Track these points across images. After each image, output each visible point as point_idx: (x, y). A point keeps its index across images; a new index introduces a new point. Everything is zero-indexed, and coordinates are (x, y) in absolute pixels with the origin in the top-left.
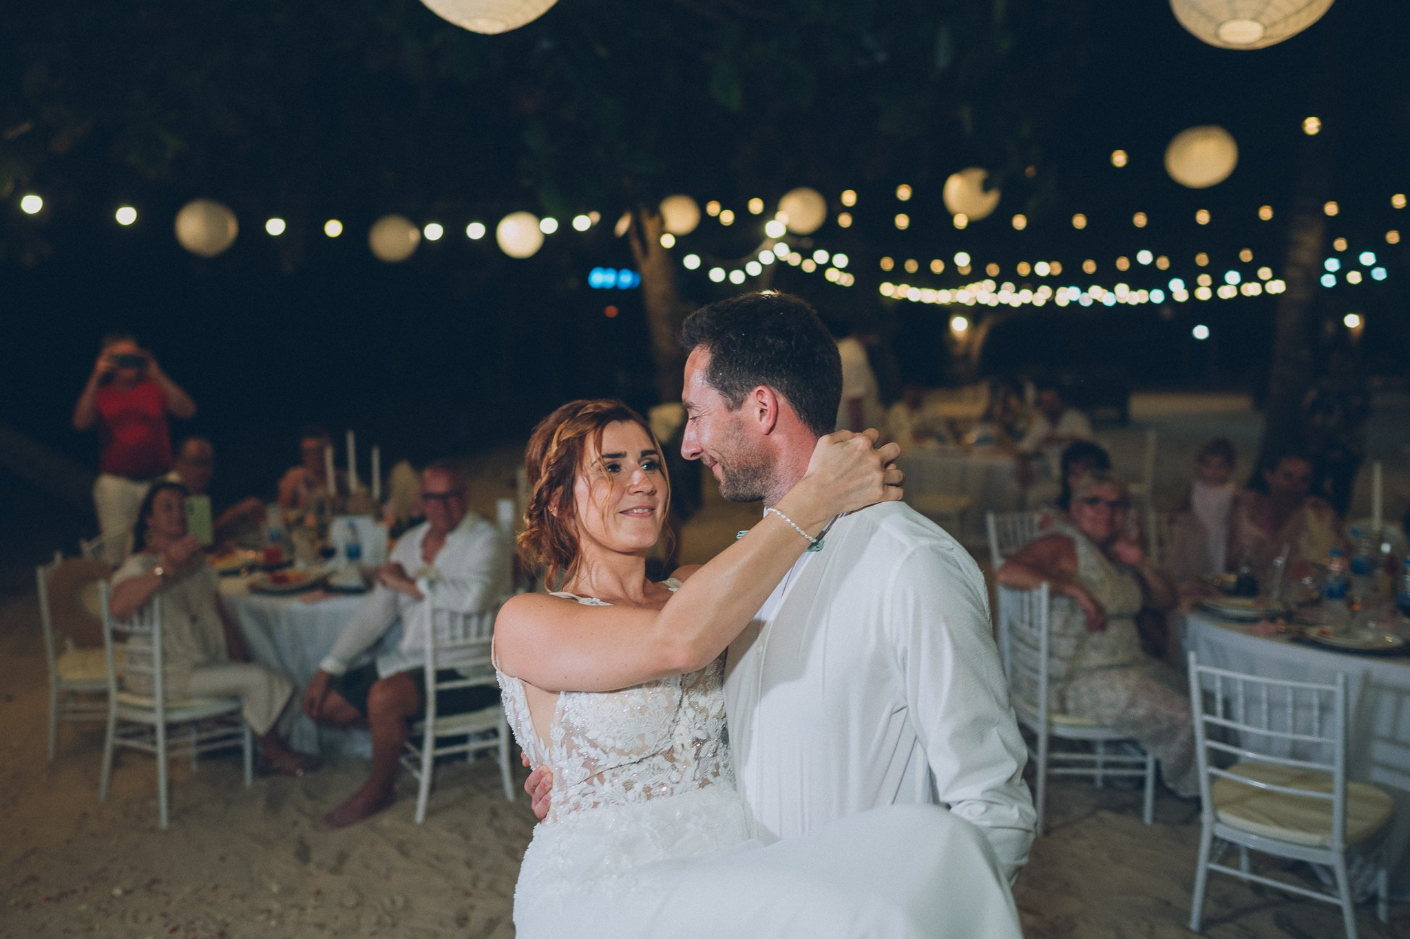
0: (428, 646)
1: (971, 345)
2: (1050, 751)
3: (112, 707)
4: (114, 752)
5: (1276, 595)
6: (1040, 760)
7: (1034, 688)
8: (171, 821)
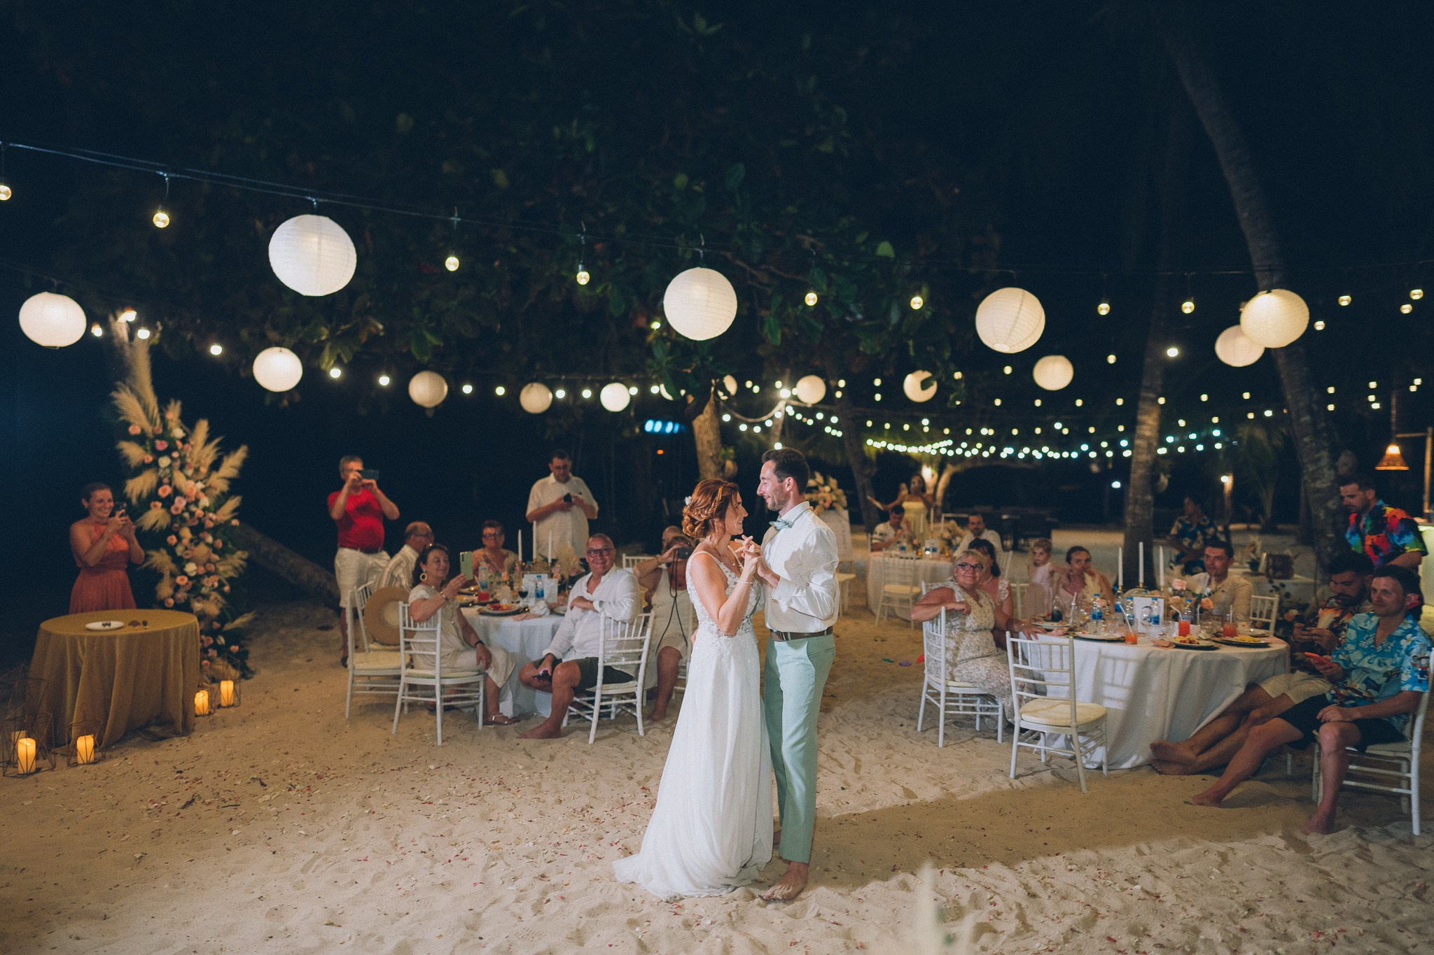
1: (936, 487)
2: (946, 701)
3: (403, 678)
4: (402, 704)
5: (1071, 620)
6: (942, 706)
7: (938, 669)
8: (443, 741)
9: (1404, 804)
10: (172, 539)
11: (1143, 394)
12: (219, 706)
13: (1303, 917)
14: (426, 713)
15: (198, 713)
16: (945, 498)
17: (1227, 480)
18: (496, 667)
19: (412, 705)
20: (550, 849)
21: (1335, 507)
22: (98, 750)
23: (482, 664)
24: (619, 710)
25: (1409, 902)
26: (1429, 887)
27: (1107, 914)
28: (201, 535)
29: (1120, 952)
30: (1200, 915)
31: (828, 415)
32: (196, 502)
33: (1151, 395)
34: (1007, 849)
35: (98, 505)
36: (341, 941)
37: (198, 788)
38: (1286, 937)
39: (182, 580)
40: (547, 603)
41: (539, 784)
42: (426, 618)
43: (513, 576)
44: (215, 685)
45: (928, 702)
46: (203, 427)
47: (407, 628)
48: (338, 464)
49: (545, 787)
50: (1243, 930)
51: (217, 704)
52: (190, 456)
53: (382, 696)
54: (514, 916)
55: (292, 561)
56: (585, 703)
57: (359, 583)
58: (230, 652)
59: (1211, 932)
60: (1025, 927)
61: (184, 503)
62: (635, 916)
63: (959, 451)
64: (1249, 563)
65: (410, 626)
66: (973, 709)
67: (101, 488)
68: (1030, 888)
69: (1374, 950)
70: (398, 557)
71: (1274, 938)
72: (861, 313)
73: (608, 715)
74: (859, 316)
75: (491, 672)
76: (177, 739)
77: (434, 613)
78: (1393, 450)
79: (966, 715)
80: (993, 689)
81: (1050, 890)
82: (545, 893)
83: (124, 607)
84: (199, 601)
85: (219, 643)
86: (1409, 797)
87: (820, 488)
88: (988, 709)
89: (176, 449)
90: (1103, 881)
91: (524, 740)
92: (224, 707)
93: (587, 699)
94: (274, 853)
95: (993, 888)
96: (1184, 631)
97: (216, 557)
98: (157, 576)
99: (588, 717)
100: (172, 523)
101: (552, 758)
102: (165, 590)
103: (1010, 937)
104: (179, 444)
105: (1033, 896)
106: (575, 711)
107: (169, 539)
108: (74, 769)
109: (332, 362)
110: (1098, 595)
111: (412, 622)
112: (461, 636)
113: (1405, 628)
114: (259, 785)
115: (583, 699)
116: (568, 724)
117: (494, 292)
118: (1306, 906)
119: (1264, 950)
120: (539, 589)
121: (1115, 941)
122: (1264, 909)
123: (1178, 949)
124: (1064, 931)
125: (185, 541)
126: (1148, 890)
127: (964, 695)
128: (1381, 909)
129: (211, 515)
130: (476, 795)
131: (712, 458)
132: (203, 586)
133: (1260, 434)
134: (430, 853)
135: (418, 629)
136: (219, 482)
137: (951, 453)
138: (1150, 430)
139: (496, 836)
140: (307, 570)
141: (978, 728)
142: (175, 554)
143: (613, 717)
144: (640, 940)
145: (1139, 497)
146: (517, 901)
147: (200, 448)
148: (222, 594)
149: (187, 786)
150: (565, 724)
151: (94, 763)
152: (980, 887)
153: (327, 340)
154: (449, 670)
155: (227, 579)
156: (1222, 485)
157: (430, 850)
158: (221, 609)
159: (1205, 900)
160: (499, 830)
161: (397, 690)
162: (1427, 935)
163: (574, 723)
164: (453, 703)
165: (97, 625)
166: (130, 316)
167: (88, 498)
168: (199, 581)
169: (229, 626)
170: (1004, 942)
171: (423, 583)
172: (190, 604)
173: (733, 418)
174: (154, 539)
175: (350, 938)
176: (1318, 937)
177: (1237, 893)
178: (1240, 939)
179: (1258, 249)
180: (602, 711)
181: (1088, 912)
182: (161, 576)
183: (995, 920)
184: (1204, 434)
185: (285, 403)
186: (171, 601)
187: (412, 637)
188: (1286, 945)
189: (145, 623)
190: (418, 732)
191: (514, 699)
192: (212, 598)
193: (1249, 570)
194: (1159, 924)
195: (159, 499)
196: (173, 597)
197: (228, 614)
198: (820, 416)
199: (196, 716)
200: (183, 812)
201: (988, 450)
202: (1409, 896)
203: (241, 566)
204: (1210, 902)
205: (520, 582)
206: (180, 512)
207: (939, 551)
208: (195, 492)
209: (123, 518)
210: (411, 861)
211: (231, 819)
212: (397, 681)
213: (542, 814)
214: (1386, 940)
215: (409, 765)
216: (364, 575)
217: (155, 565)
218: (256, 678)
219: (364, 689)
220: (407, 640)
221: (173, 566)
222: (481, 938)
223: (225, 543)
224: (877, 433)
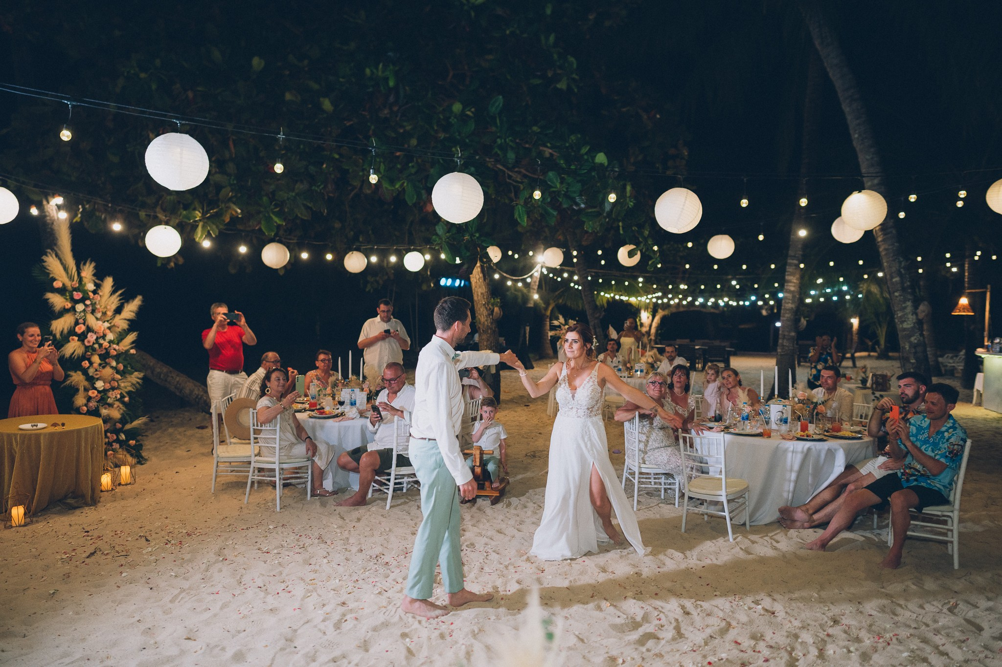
1: (651, 326)
2: (639, 478)
3: (252, 463)
4: (253, 483)
5: (728, 421)
6: (636, 482)
7: (634, 455)
8: (281, 509)
9: (950, 548)
10: (86, 364)
11: (790, 261)
12: (120, 484)
13: (871, 626)
14: (270, 488)
15: (103, 489)
16: (657, 334)
17: (855, 322)
18: (320, 455)
19: (260, 483)
20: (351, 584)
21: (916, 341)
22: (27, 516)
23: (310, 453)
24: (410, 486)
25: (944, 615)
26: (959, 604)
27: (737, 625)
28: (107, 360)
29: (742, 651)
30: (800, 626)
31: (571, 274)
32: (104, 337)
33: (795, 262)
34: (673, 581)
35: (30, 338)
36: (195, 650)
37: (99, 543)
38: (858, 640)
39: (93, 393)
40: (358, 409)
41: (348, 539)
42: (269, 421)
43: (335, 390)
44: (117, 469)
45: (627, 479)
46: (109, 283)
47: (255, 427)
48: (210, 309)
49: (351, 541)
50: (828, 635)
51: (118, 482)
52: (99, 303)
53: (239, 477)
54: (321, 631)
55: (178, 379)
56: (384, 481)
57: (224, 395)
58: (129, 446)
59: (807, 637)
60: (679, 634)
61: (95, 337)
62: (407, 631)
63: (665, 300)
64: (861, 380)
65: (257, 426)
66: (660, 484)
67: (32, 326)
68: (686, 608)
69: (916, 648)
70: (253, 376)
71: (849, 641)
72: (584, 203)
73: (401, 489)
74: (583, 206)
75: (316, 459)
76: (87, 508)
77: (275, 417)
78: (964, 301)
79: (656, 488)
80: (672, 469)
81: (699, 610)
82: (344, 615)
83: (50, 413)
84: (105, 409)
85: (121, 439)
86: (952, 542)
87: (562, 327)
88: (670, 484)
89: (89, 298)
90: (736, 603)
91: (339, 507)
92: (123, 485)
93: (386, 478)
94: (151, 589)
95: (660, 609)
96: (804, 428)
97: (119, 377)
98: (75, 390)
99: (386, 491)
100: (86, 352)
101: (359, 520)
102: (80, 400)
103: (667, 642)
104: (91, 294)
105: (688, 613)
106: (377, 487)
107: (83, 363)
108: (9, 530)
109: (204, 236)
110: (746, 403)
111: (259, 424)
112: (295, 433)
113: (948, 426)
114: (145, 540)
115: (383, 478)
116: (372, 496)
117: (322, 186)
118: (873, 618)
119: (841, 649)
120: (353, 400)
121: (740, 644)
122: (845, 621)
123: (782, 649)
124: (705, 637)
125: (96, 365)
126: (767, 608)
127: (655, 474)
128: (924, 620)
129: (115, 346)
130: (302, 546)
131: (484, 305)
132: (109, 397)
133: (874, 289)
134: (264, 588)
135: (263, 428)
136: (121, 322)
137: (660, 302)
138: (794, 286)
139: (313, 576)
140: (189, 386)
141: (662, 497)
142: (88, 374)
143: (405, 491)
144: (408, 647)
145: (786, 333)
146: (324, 621)
147: (107, 298)
148: (123, 403)
149: (91, 542)
150: (370, 495)
151: (25, 525)
152: (651, 607)
153: (200, 220)
154: (286, 457)
155: (126, 392)
156: (851, 325)
157: (264, 586)
158: (122, 414)
159: (806, 615)
160: (316, 571)
161: (249, 472)
162: (954, 637)
163: (377, 495)
164: (288, 481)
165: (27, 426)
166: (59, 200)
167: (22, 334)
168: (106, 394)
169: (128, 427)
170: (663, 646)
171: (268, 395)
172: (99, 410)
173: (502, 277)
174: (72, 364)
175: (201, 649)
176: (879, 639)
177: (828, 610)
178: (826, 641)
179: (866, 160)
180: (396, 486)
181: (723, 624)
182: (77, 390)
183: (659, 631)
184: (836, 289)
185: (172, 264)
186: (85, 408)
187: (259, 434)
188: (856, 645)
189: (63, 425)
190: (264, 502)
191: (334, 478)
192: (115, 406)
193: (861, 385)
194: (771, 632)
195: (76, 334)
196: (86, 405)
197: (127, 418)
198: (566, 275)
199: (102, 491)
200: (87, 560)
201: (686, 300)
202: (945, 610)
203: (138, 383)
204: (808, 616)
205: (340, 394)
206: (91, 344)
207: (645, 371)
208: (103, 329)
209: (50, 347)
210: (250, 593)
211: (122, 565)
212: (248, 466)
213: (347, 559)
214: (925, 641)
215: (254, 526)
216: (227, 389)
217: (73, 383)
218: (148, 463)
219: (227, 471)
220: (256, 436)
221: (86, 383)
222: (296, 647)
223: (125, 366)
224: (607, 287)
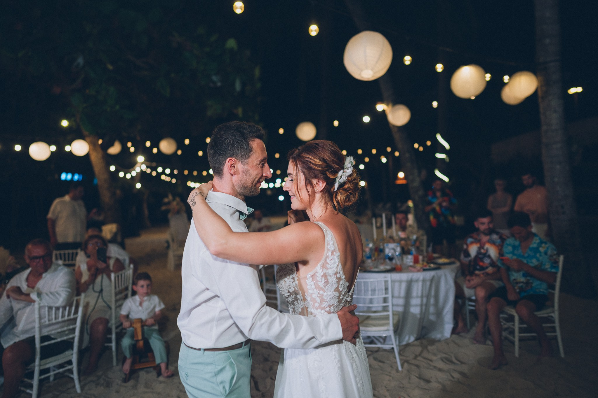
0: (37, 325)
86: (556, 336)
99: (29, 391)
198: (160, 170)
